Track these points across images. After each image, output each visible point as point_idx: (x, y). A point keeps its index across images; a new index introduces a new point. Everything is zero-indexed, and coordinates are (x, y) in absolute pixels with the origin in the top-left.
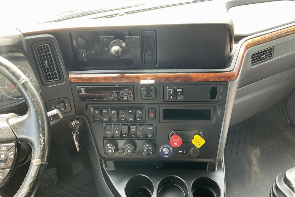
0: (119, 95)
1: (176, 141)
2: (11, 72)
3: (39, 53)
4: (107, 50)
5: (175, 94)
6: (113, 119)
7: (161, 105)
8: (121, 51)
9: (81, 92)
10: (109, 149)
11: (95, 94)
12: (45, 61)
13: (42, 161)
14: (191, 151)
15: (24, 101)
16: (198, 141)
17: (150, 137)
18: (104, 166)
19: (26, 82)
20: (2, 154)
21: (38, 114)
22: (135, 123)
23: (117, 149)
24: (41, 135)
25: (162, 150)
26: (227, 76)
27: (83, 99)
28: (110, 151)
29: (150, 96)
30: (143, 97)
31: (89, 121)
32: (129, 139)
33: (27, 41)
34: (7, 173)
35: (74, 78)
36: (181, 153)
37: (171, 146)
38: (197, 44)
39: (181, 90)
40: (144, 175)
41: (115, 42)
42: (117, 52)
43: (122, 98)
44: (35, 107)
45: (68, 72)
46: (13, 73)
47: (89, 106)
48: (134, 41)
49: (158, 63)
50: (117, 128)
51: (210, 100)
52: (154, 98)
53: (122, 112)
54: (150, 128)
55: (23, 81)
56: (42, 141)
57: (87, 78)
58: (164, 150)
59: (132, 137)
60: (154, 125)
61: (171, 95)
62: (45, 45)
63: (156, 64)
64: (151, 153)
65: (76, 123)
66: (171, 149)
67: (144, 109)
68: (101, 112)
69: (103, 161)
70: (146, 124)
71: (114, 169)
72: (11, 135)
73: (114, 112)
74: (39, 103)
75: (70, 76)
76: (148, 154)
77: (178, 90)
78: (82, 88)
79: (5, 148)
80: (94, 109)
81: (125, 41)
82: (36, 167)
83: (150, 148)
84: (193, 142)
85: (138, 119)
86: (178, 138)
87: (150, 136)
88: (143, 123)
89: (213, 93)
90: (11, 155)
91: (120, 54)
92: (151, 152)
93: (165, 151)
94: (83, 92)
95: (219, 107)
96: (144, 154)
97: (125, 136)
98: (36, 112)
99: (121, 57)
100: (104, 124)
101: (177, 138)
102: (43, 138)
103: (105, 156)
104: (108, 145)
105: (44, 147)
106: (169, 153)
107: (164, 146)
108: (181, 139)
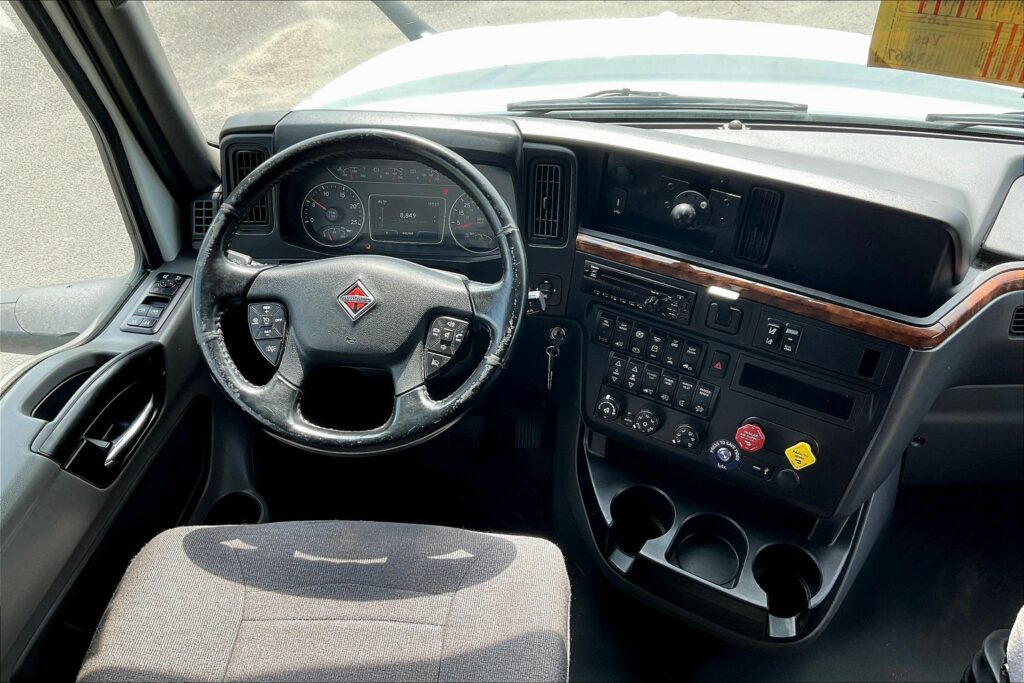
0: (661, 302)
1: (750, 436)
2: (496, 211)
3: (539, 178)
4: (667, 205)
5: (780, 336)
6: (634, 349)
7: (743, 352)
8: (694, 216)
9: (588, 274)
10: (607, 406)
11: (615, 287)
12: (544, 196)
13: (500, 361)
14: (780, 474)
15: (500, 256)
16: (801, 455)
17: (699, 413)
18: (585, 441)
19: (513, 232)
20: (447, 332)
21: (516, 288)
22: (676, 371)
23: (621, 413)
24: (511, 322)
25: (718, 448)
26: (909, 333)
27: (589, 288)
28: (607, 410)
29: (725, 326)
30: (711, 322)
31: (585, 337)
32: (655, 401)
33: (526, 151)
34: (445, 362)
35: (586, 244)
36: (757, 470)
37: (738, 446)
38: (870, 245)
39: (796, 333)
40: (661, 492)
41: (686, 195)
42: (685, 216)
43: (667, 311)
44: (514, 277)
45: (577, 228)
46: (499, 213)
47: (596, 307)
48: (727, 202)
49: (769, 261)
50: (635, 369)
51: (857, 376)
52: (732, 331)
53: (657, 339)
54: (704, 392)
55: (510, 231)
56: (510, 331)
57: (611, 249)
58: (722, 451)
59: (661, 399)
60: (717, 389)
61: (770, 336)
62: (554, 166)
63: (765, 263)
64: (690, 445)
65: (558, 333)
66: (737, 454)
67: (704, 348)
68: (614, 325)
69: (587, 430)
70: (698, 382)
71: (602, 456)
72: (466, 307)
73: (640, 334)
74: (522, 271)
75: (579, 237)
76: (683, 446)
77: (788, 331)
78: (595, 267)
79: (453, 325)
80: (603, 315)
81: (708, 198)
82: (491, 367)
83: (690, 434)
84: (789, 452)
85: (686, 366)
86: (757, 433)
87: (699, 409)
88: (695, 377)
89: (870, 362)
90: (459, 338)
91: (689, 222)
92: (691, 442)
93: (723, 453)
94: (593, 275)
95: (875, 400)
96: (674, 441)
97: (646, 391)
98: (514, 285)
99: (691, 228)
100: (612, 353)
101: (755, 432)
102: (512, 327)
103: (594, 417)
104: (608, 397)
105: (509, 342)
106: (728, 462)
107: (723, 442)
108: (763, 437)
